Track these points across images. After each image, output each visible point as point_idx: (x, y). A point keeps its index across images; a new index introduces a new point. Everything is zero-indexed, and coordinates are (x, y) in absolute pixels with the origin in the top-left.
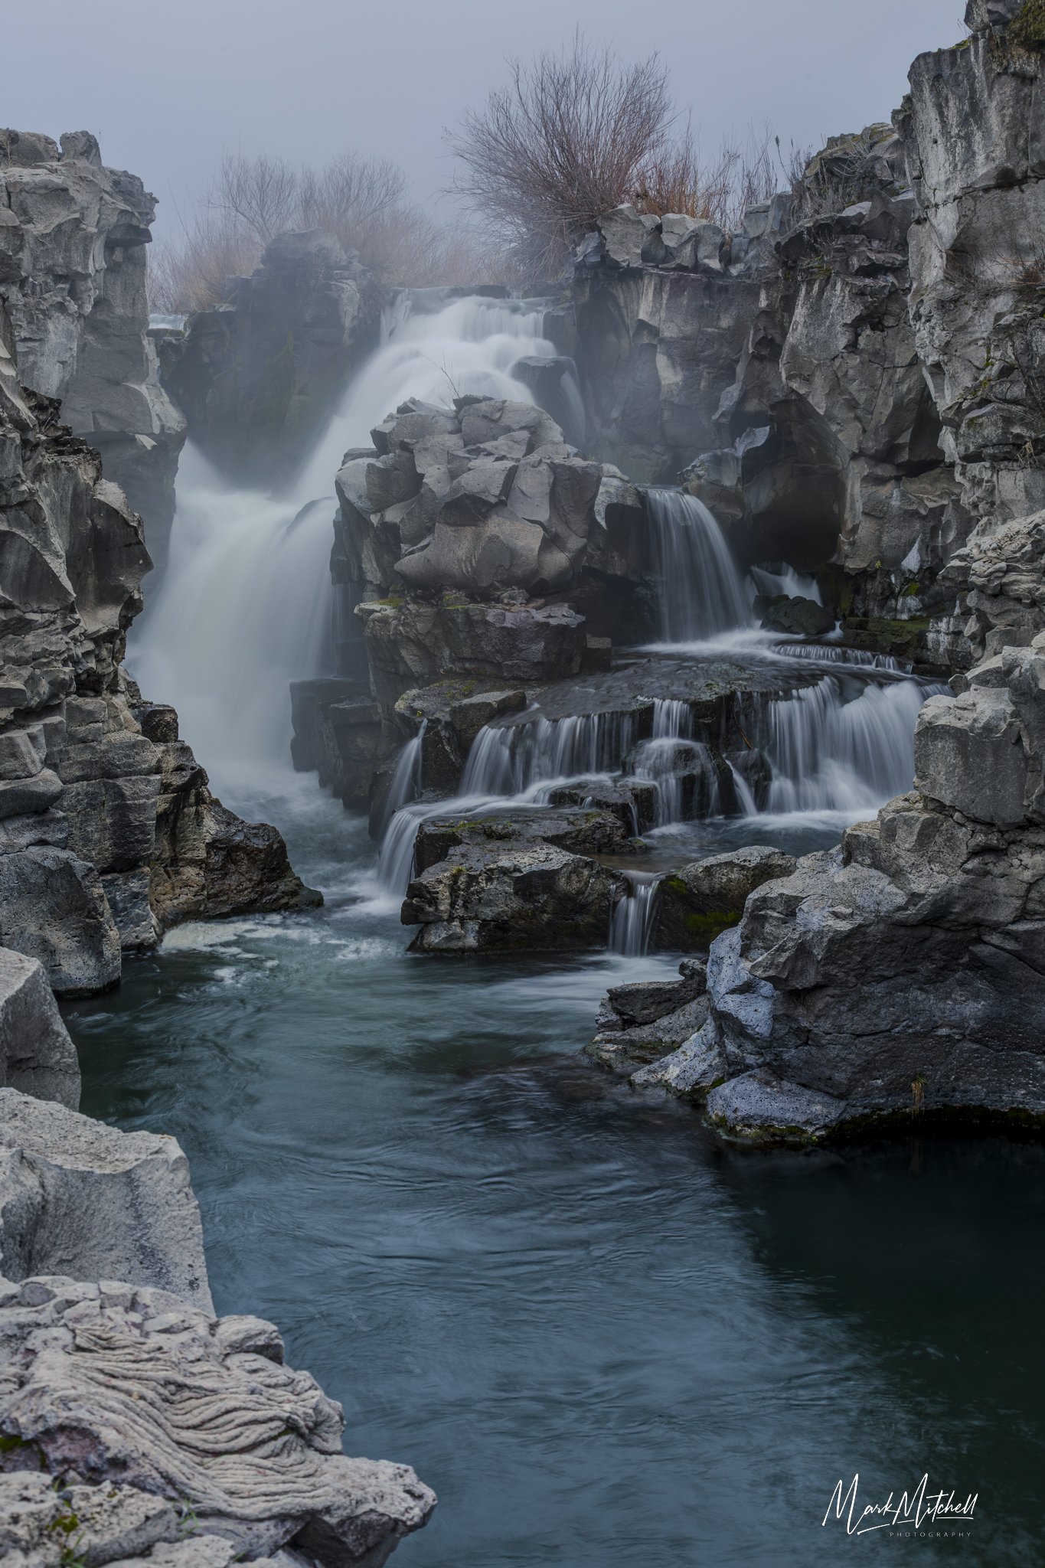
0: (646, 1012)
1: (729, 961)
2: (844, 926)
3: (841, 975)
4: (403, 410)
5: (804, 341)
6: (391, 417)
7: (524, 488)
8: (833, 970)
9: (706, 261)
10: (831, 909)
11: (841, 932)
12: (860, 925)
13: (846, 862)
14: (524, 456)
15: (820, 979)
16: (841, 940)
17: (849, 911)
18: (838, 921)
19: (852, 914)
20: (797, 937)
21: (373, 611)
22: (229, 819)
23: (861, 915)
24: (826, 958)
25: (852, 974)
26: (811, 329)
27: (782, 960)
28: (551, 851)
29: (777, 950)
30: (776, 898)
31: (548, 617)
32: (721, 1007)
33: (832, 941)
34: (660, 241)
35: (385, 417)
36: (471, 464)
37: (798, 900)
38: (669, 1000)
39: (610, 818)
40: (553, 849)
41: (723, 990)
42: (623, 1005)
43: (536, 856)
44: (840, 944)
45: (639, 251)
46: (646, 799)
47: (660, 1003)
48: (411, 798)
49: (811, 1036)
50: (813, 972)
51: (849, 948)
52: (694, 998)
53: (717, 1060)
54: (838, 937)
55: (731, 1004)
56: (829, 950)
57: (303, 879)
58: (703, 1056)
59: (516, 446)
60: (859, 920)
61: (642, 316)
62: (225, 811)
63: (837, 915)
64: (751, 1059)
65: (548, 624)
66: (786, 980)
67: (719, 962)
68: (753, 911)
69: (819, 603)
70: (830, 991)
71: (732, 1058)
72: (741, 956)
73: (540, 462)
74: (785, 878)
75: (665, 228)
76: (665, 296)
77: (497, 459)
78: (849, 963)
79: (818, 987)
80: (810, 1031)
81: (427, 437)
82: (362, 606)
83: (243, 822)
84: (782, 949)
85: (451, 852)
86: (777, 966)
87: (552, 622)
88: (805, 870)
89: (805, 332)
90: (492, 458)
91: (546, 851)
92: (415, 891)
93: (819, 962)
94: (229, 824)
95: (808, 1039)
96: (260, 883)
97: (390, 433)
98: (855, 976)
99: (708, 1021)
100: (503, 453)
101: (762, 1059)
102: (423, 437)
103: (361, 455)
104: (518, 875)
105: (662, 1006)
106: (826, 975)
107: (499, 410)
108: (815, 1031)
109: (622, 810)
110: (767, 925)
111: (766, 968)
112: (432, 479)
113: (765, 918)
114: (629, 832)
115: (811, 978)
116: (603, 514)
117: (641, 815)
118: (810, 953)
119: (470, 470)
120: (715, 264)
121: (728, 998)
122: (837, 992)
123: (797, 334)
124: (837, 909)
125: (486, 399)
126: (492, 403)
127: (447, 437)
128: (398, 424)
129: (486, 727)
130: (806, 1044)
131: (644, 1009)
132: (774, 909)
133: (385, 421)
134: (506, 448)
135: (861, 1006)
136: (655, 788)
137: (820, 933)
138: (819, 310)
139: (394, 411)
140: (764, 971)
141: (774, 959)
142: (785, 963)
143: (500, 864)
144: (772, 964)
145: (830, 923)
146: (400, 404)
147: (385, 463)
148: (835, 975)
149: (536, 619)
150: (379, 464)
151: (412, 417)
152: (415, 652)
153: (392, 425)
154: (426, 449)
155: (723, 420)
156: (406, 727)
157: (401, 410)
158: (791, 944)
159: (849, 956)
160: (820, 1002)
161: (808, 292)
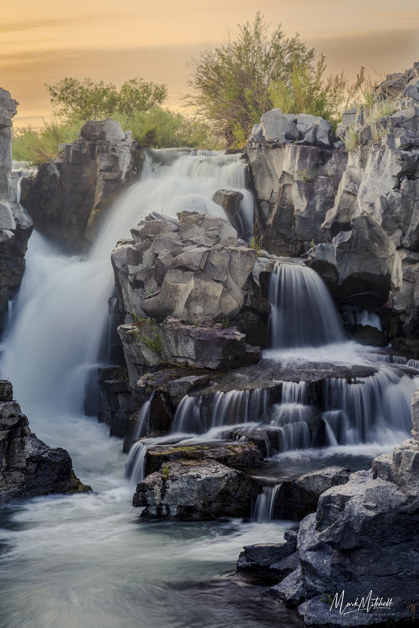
0: (265, 560)
1: (310, 532)
2: (372, 513)
3: (370, 541)
4: (150, 218)
5: (371, 185)
6: (142, 223)
7: (213, 263)
8: (365, 538)
9: (321, 139)
10: (364, 504)
11: (370, 517)
12: (381, 513)
13: (375, 477)
14: (214, 245)
15: (358, 543)
16: (370, 522)
17: (374, 505)
18: (368, 510)
19: (376, 507)
20: (344, 519)
21: (128, 329)
22: (41, 445)
23: (381, 507)
24: (361, 532)
25: (376, 541)
26: (375, 178)
27: (336, 532)
28: (219, 467)
29: (334, 527)
30: (336, 497)
31: (224, 334)
32: (303, 558)
33: (364, 522)
34: (296, 128)
35: (139, 222)
36: (184, 249)
37: (349, 498)
38: (278, 553)
39: (254, 447)
40: (220, 466)
41: (304, 548)
42: (252, 556)
43: (210, 469)
44: (368, 523)
45: (284, 134)
46: (275, 437)
47: (273, 555)
48: (144, 434)
49: (353, 576)
50: (353, 538)
51: (374, 526)
52: (292, 553)
53: (302, 589)
54: (368, 520)
55: (309, 557)
56: (363, 527)
57: (80, 480)
58: (295, 586)
59: (209, 239)
60: (380, 510)
61: (285, 169)
62: (39, 441)
63: (367, 507)
64: (319, 588)
65: (224, 338)
66: (339, 543)
67: (303, 532)
68: (323, 504)
69: (379, 329)
70: (364, 551)
71: (309, 588)
72: (316, 529)
73: (223, 248)
74: (342, 486)
75: (298, 121)
76: (297, 158)
77: (198, 246)
78: (374, 535)
79: (357, 548)
80: (352, 573)
81: (161, 233)
82: (122, 326)
83: (48, 447)
84: (336, 526)
85: (163, 465)
86: (334, 536)
87: (227, 337)
88: (353, 481)
89: (371, 180)
90: (195, 246)
91: (216, 466)
92: (142, 488)
93: (357, 534)
94: (40, 448)
95: (351, 578)
96: (57, 481)
97: (141, 231)
98: (378, 542)
99: (298, 566)
100: (202, 243)
101: (325, 589)
102: (159, 233)
103: (126, 243)
104: (199, 480)
105: (275, 557)
106: (361, 542)
107: (202, 219)
108: (355, 573)
109: (260, 444)
110: (331, 512)
111: (328, 537)
112: (162, 257)
113: (330, 508)
114: (265, 455)
115: (353, 543)
116: (258, 278)
117: (272, 447)
118: (352, 529)
119: (183, 252)
120: (326, 141)
121: (308, 553)
122: (367, 551)
123: (367, 180)
124: (367, 504)
125: (194, 213)
126: (197, 215)
127: (171, 234)
128: (145, 226)
129: (187, 396)
130: (350, 580)
131: (264, 558)
132: (335, 503)
133: (139, 225)
134: (204, 240)
135: (381, 559)
136: (280, 431)
137: (358, 517)
138: (378, 168)
139: (144, 219)
140: (326, 538)
141: (332, 531)
142: (338, 534)
143: (189, 474)
144: (331, 534)
145: (364, 511)
146: (148, 215)
147: (137, 247)
148: (366, 542)
149: (218, 336)
150: (134, 248)
151: (153, 222)
152: (150, 353)
153: (143, 226)
154: (160, 240)
155: (327, 227)
156: (143, 394)
157: (147, 219)
158: (341, 523)
159: (374, 531)
160: (359, 556)
161: (372, 159)
